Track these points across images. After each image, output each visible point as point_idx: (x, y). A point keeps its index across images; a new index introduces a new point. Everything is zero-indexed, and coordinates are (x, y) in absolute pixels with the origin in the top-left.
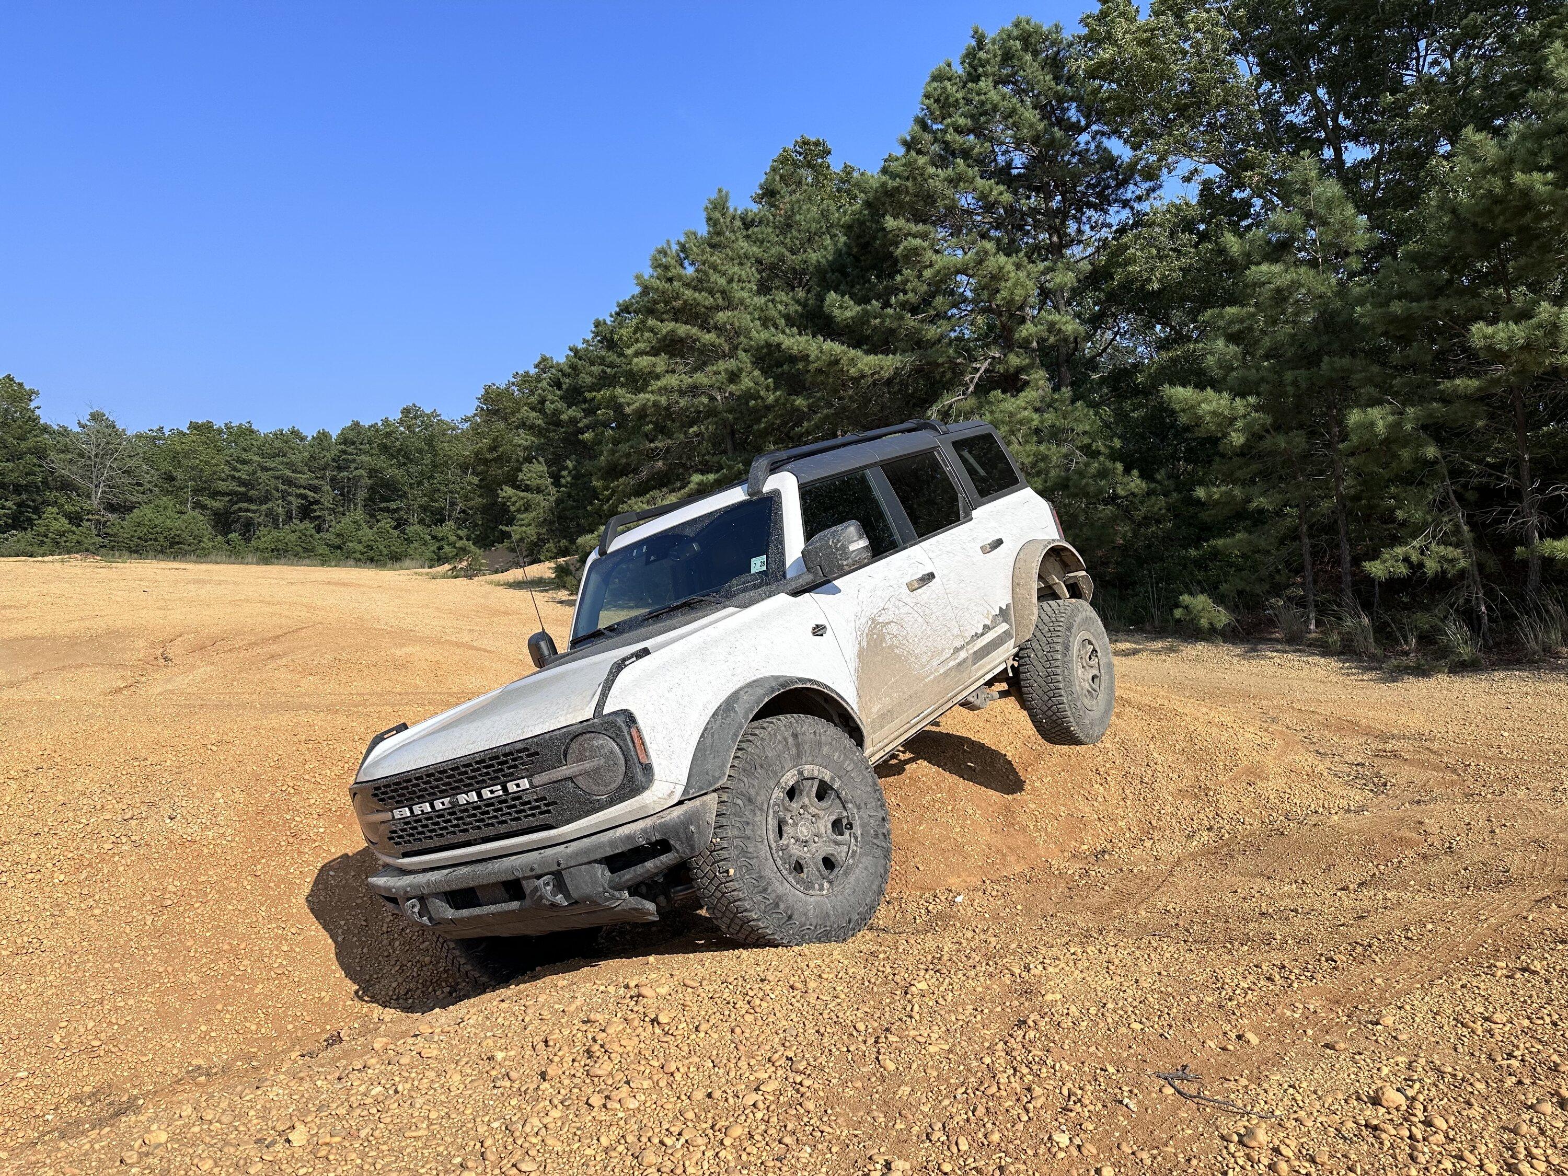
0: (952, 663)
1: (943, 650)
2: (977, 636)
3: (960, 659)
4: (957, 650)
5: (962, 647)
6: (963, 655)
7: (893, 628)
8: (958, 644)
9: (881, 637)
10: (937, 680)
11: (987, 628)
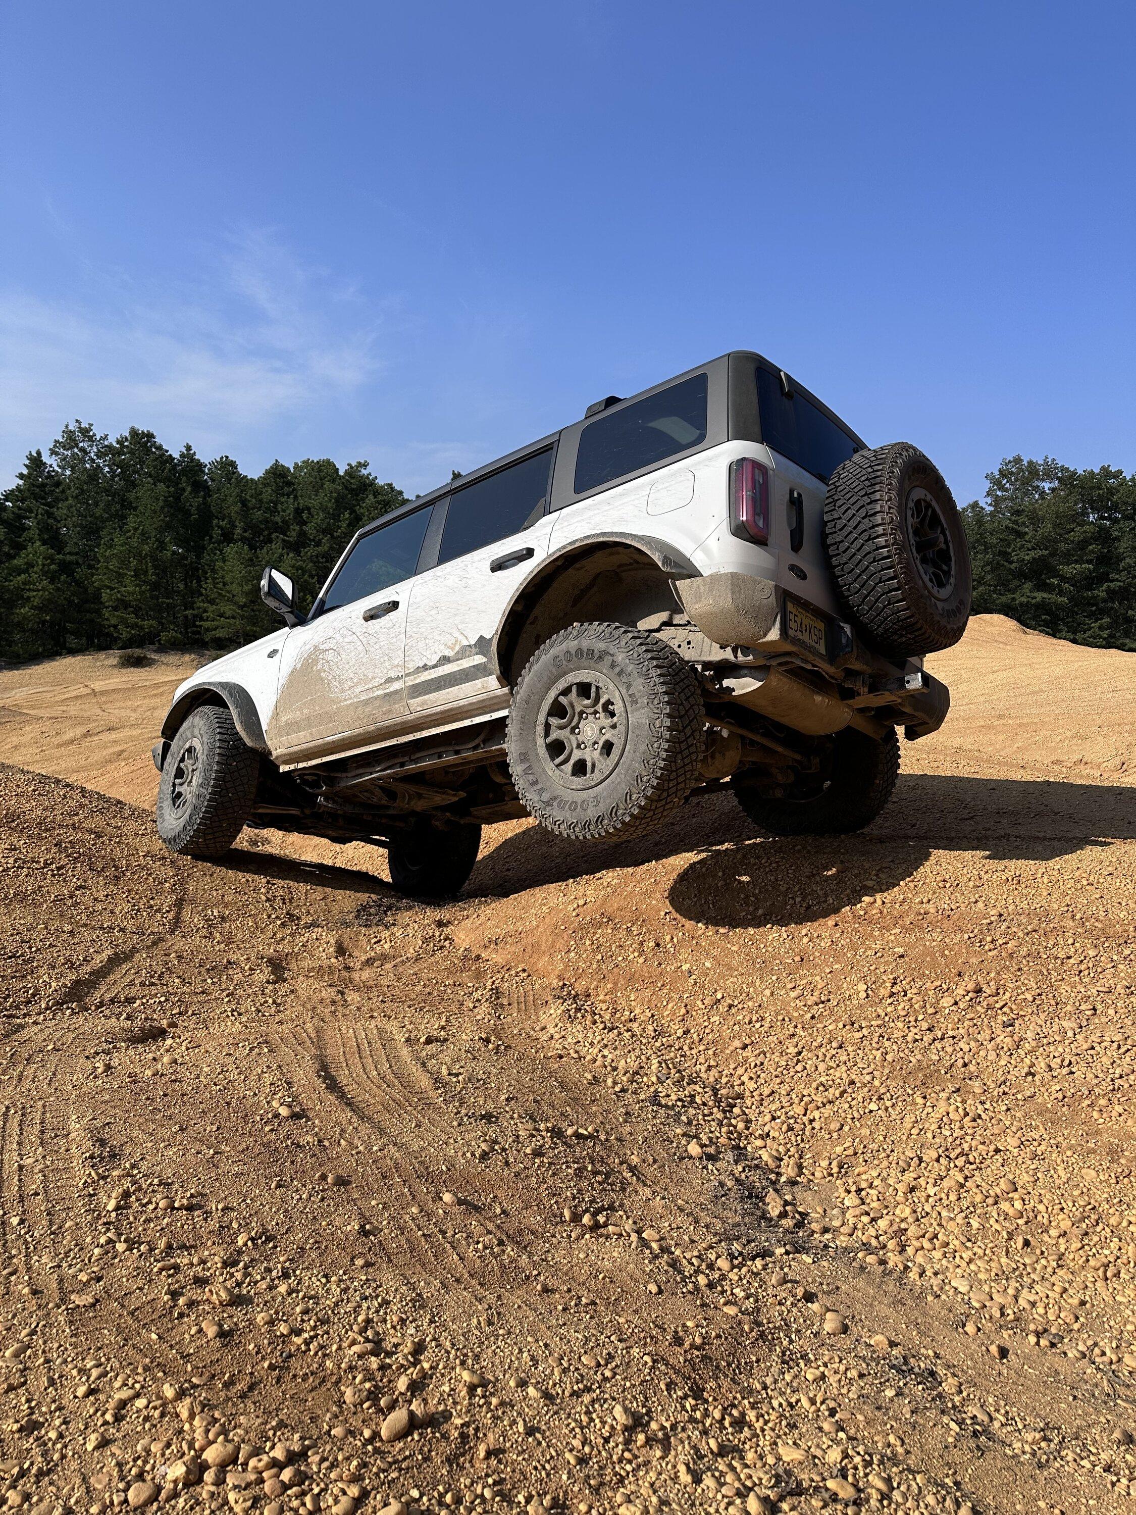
0: (380, 692)
1: (373, 678)
2: (425, 667)
3: (392, 689)
4: (390, 680)
5: (398, 678)
6: (397, 686)
7: (330, 656)
8: (393, 674)
9: (316, 661)
10: (355, 706)
11: (445, 660)
